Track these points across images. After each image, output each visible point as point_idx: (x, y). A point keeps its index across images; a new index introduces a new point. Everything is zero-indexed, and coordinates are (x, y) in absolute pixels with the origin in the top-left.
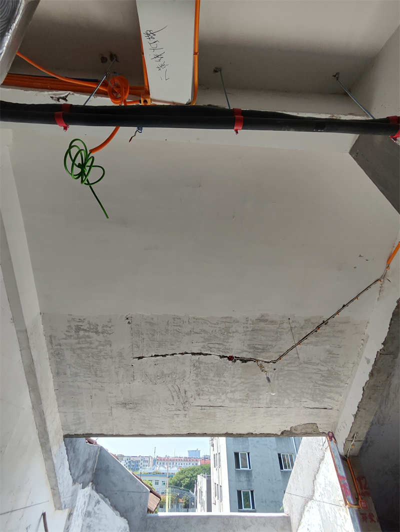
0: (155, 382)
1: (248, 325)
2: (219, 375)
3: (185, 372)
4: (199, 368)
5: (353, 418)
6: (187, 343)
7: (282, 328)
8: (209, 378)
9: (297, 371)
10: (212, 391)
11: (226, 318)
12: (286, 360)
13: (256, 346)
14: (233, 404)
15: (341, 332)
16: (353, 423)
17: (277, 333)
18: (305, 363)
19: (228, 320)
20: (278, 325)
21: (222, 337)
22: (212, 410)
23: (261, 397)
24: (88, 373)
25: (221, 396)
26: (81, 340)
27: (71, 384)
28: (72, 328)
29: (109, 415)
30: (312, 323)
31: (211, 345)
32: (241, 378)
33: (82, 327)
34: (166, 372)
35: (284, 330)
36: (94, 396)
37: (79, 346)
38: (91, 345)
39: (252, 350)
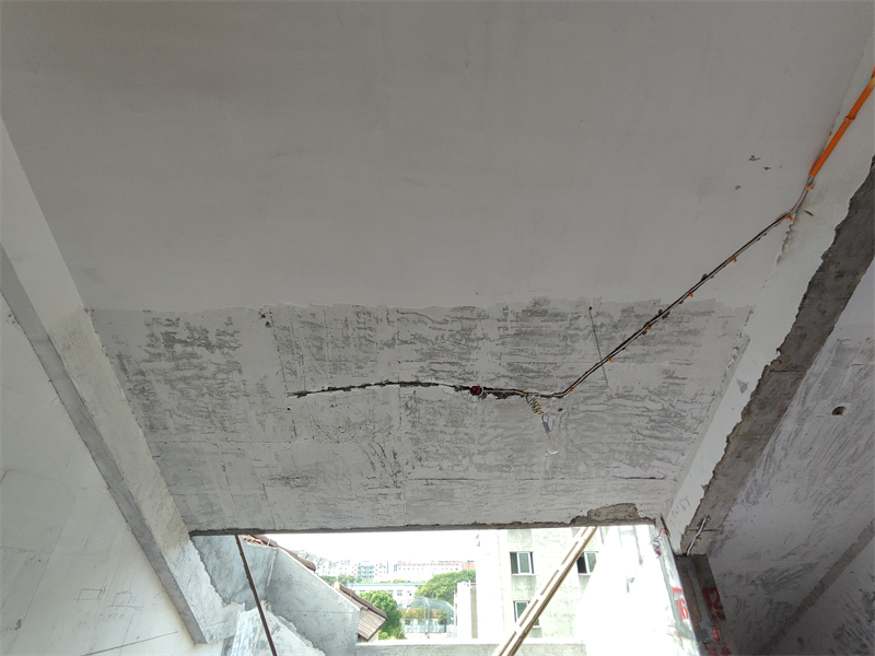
0: (335, 437)
1: (508, 324)
2: (455, 422)
3: (390, 418)
4: (417, 410)
5: (703, 491)
6: (389, 364)
7: (576, 329)
8: (436, 428)
9: (603, 412)
10: (441, 451)
11: (462, 309)
12: (582, 391)
13: (524, 366)
14: (484, 475)
15: (694, 332)
16: (701, 500)
17: (565, 338)
18: (620, 396)
19: (467, 314)
20: (566, 323)
21: (457, 350)
22: (446, 486)
23: (535, 460)
24: (209, 425)
25: (460, 461)
26: (181, 362)
27: (181, 445)
28: (157, 339)
29: (262, 499)
30: (637, 316)
31: (435, 367)
32: (495, 428)
33: (177, 337)
34: (353, 420)
35: (580, 333)
36: (227, 467)
37: (179, 374)
38: (203, 372)
39: (516, 375)
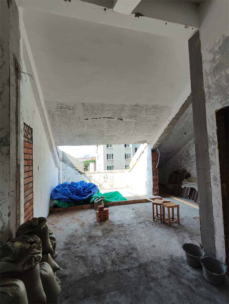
0: (92, 128)
1: (131, 108)
2: (116, 125)
3: (104, 124)
4: (110, 123)
5: (158, 138)
6: (106, 114)
7: (143, 109)
8: (112, 126)
9: (144, 124)
10: (113, 131)
14: (120, 135)
16: (158, 140)
18: (148, 121)
19: (123, 105)
20: (141, 108)
21: (120, 112)
22: (112, 137)
23: (130, 132)
24: (65, 125)
25: (116, 132)
26: (62, 112)
27: (58, 129)
28: (58, 107)
29: (73, 140)
31: (115, 115)
32: (124, 126)
33: (63, 107)
34: (96, 125)
36: (67, 133)
37: (61, 115)
38: (67, 114)
39: (130, 117)
